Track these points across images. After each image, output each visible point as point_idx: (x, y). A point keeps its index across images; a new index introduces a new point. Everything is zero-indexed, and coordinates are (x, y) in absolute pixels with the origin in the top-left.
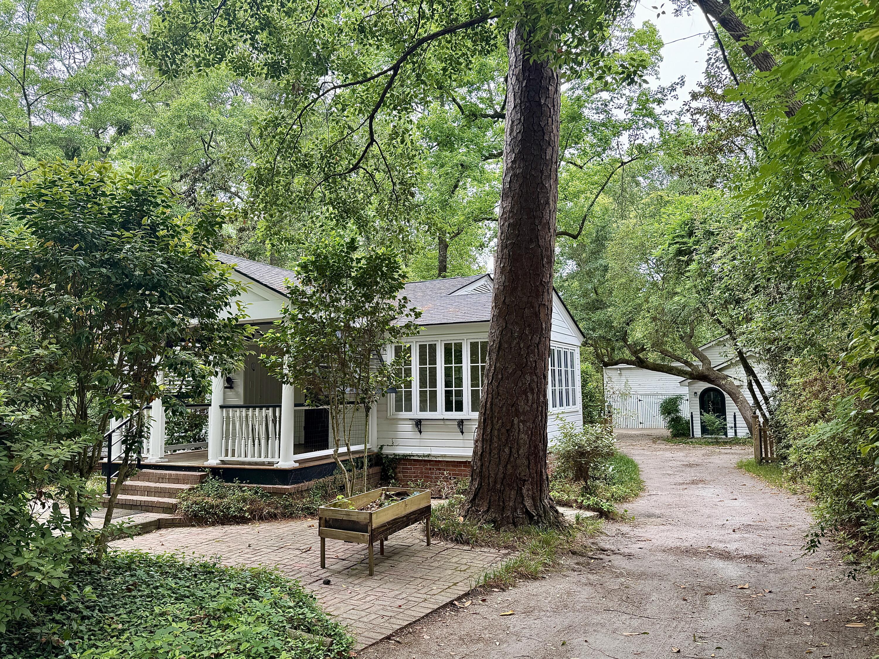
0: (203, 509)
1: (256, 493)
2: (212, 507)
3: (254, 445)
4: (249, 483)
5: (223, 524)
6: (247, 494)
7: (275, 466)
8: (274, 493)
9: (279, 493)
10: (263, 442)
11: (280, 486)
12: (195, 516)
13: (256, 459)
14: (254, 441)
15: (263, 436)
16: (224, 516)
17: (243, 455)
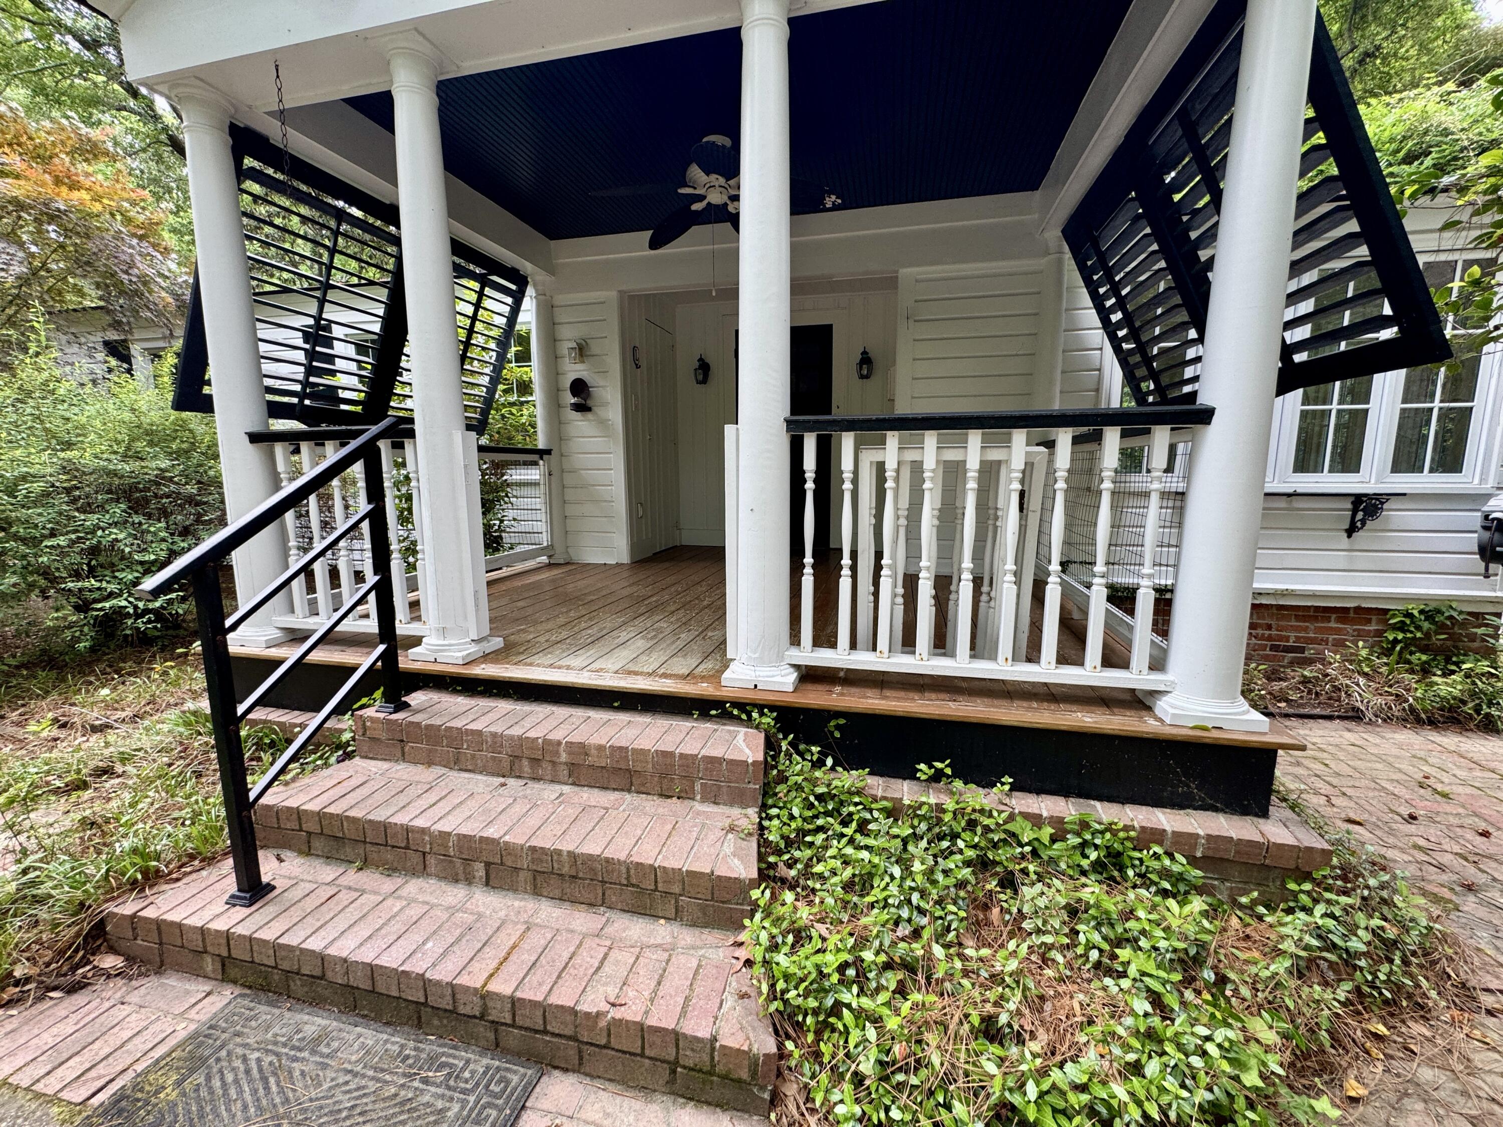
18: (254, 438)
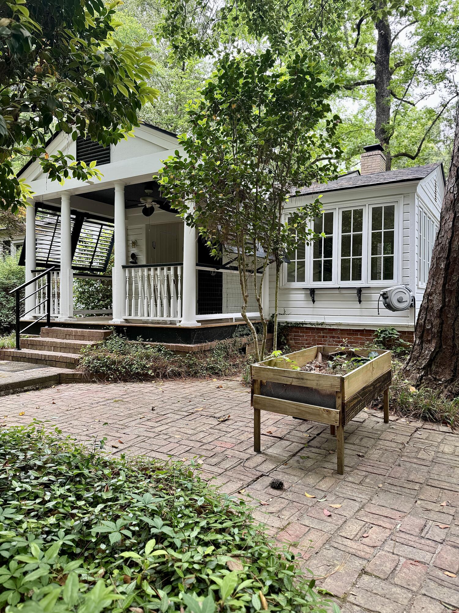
0: (105, 365)
1: (160, 350)
2: (114, 363)
3: (156, 305)
4: (153, 341)
5: (125, 381)
6: (151, 351)
7: (178, 325)
8: (177, 352)
9: (183, 352)
10: (165, 301)
11: (183, 345)
12: (97, 371)
13: (159, 318)
14: (156, 302)
15: (165, 295)
16: (126, 372)
17: (146, 314)
18: (32, 271)
